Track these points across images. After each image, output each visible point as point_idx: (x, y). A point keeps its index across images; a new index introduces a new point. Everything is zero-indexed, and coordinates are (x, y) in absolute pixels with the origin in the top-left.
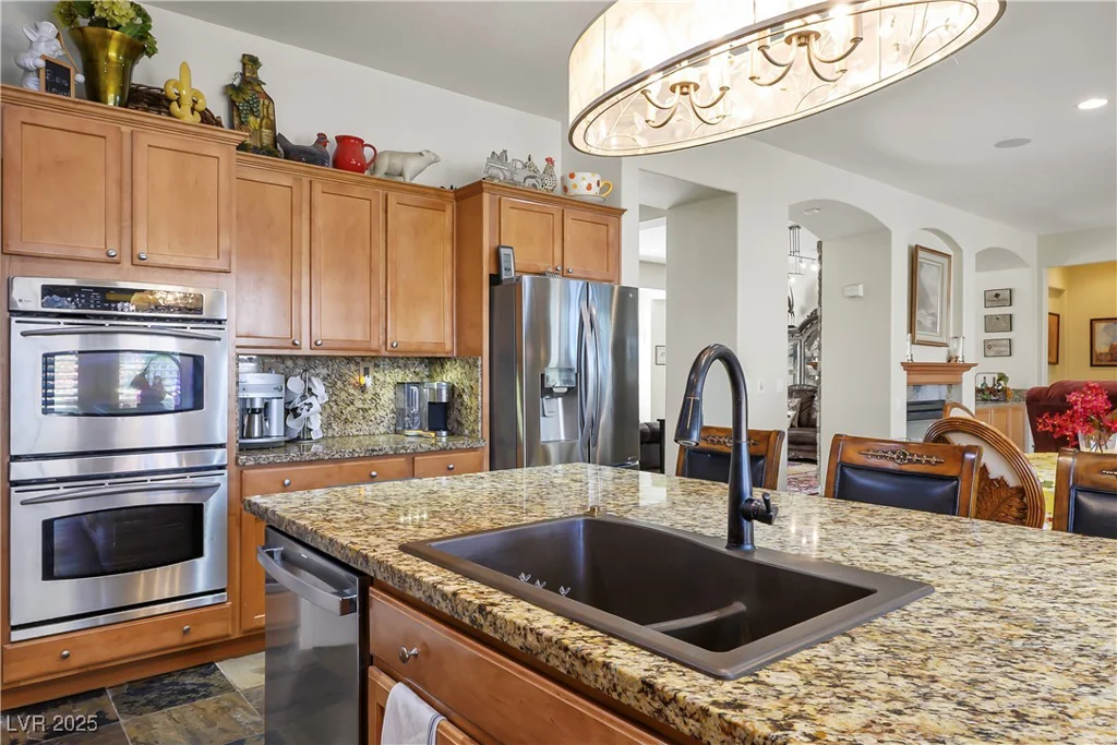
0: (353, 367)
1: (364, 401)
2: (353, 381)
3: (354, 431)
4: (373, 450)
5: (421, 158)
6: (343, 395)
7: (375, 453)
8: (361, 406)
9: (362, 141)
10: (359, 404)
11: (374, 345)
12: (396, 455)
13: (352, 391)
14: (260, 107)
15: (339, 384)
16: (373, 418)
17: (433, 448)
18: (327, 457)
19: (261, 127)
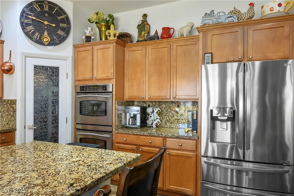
0: (174, 105)
1: (178, 116)
2: (174, 109)
3: (174, 126)
4: (151, 134)
5: (188, 26)
6: (171, 114)
7: (151, 135)
8: (177, 118)
9: (170, 28)
10: (176, 117)
11: (168, 97)
12: (158, 136)
13: (173, 113)
14: (145, 28)
15: (169, 110)
16: (181, 123)
17: (173, 136)
18: (136, 134)
19: (145, 34)
